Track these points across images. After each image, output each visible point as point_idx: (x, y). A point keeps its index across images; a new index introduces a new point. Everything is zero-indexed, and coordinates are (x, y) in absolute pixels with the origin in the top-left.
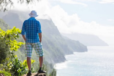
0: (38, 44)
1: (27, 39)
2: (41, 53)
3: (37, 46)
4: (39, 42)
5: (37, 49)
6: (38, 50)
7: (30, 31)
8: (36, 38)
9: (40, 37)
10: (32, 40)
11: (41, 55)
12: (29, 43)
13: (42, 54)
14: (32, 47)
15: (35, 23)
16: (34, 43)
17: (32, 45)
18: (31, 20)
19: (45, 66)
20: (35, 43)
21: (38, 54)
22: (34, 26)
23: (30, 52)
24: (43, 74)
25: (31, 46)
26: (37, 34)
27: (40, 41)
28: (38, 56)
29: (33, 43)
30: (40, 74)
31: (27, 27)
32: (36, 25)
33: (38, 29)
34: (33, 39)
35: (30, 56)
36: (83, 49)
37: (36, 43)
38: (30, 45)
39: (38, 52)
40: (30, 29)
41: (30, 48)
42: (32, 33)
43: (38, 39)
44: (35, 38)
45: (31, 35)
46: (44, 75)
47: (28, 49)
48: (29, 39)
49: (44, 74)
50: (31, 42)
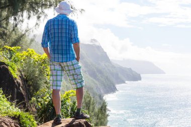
0: (73, 65)
1: (53, 56)
2: (79, 81)
3: (71, 68)
4: (75, 61)
5: (71, 74)
6: (73, 75)
7: (56, 39)
8: (69, 54)
9: (78, 51)
10: (61, 56)
11: (79, 86)
12: (55, 63)
13: (81, 83)
14: (62, 70)
15: (66, 25)
16: (65, 63)
17: (62, 67)
18: (60, 19)
19: (92, 99)
20: (67, 62)
21: (74, 83)
22: (64, 31)
23: (58, 79)
24: (82, 121)
25: (60, 69)
26: (70, 46)
27: (78, 59)
28: (75, 86)
29: (62, 62)
30: (77, 121)
31: (52, 31)
32: (69, 29)
33: (73, 36)
34: (62, 54)
35: (58, 87)
36: (136, 77)
37: (69, 63)
38: (57, 67)
39: (74, 79)
40: (57, 35)
41: (59, 73)
42: (60, 44)
43: (73, 55)
44: (67, 54)
45: (60, 48)
46: (84, 122)
47: (55, 74)
48: (56, 56)
49: (84, 120)
50: (60, 60)
